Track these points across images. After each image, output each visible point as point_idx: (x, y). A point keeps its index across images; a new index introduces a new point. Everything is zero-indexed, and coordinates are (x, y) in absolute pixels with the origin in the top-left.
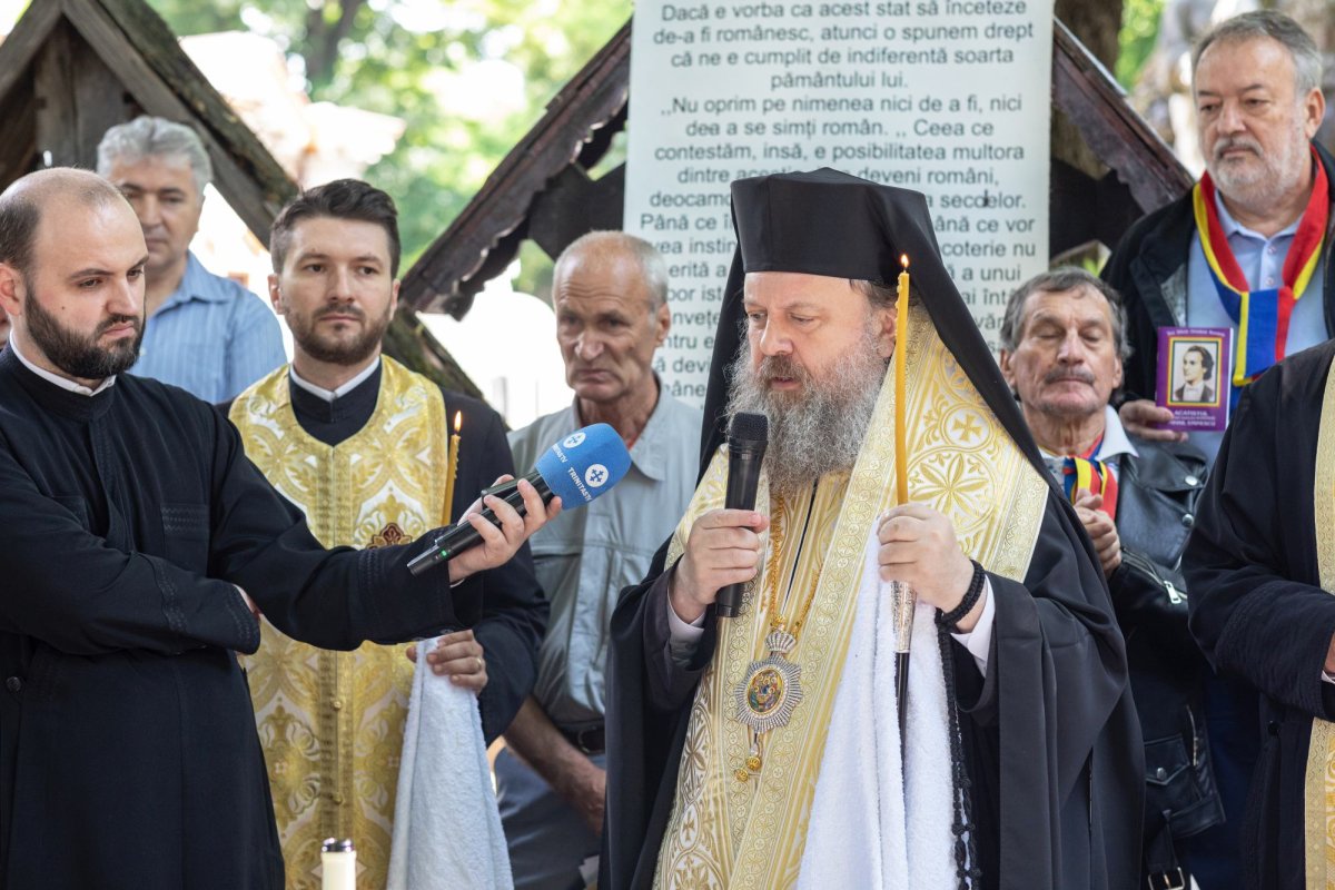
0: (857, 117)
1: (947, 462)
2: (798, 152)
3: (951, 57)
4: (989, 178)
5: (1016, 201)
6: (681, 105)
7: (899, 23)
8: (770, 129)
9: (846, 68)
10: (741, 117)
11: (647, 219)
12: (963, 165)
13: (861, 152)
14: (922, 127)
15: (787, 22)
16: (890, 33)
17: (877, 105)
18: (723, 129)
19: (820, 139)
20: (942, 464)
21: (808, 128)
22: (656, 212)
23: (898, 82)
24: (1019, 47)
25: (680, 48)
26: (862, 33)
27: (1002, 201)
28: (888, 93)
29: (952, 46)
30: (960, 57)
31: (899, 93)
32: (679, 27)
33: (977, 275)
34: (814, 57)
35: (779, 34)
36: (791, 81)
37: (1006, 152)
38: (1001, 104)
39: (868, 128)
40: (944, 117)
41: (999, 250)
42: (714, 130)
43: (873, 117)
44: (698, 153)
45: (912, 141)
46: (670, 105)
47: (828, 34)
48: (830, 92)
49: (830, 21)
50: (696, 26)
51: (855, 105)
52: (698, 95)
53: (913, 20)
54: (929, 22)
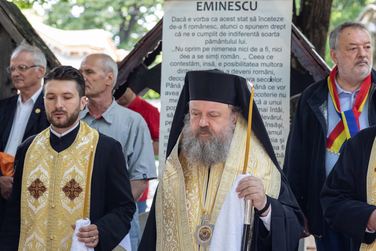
0: (231, 53)
1: (253, 162)
2: (213, 64)
3: (260, 35)
4: (272, 73)
5: (280, 80)
6: (178, 49)
7: (244, 23)
8: (205, 57)
9: (228, 38)
10: (196, 53)
11: (168, 84)
12: (264, 68)
13: (232, 65)
14: (251, 57)
15: (210, 23)
16: (241, 27)
17: (237, 49)
18: (191, 57)
19: (220, 60)
20: (252, 163)
21: (216, 56)
22: (170, 82)
23: (244, 42)
25: (177, 30)
26: (233, 27)
27: (276, 80)
28: (241, 46)
29: (261, 31)
30: (263, 35)
31: (244, 46)
32: (177, 24)
33: (268, 103)
34: (218, 34)
35: (208, 27)
36: (211, 42)
37: (277, 65)
38: (276, 50)
39: (234, 57)
40: (258, 53)
41: (275, 95)
42: (188, 57)
43: (236, 53)
44: (183, 64)
45: (248, 61)
46: (174, 49)
47: (222, 27)
48: (223, 45)
49: (223, 23)
50: (182, 24)
51: (230, 49)
52: (183, 46)
53: (248, 23)
54: (253, 23)
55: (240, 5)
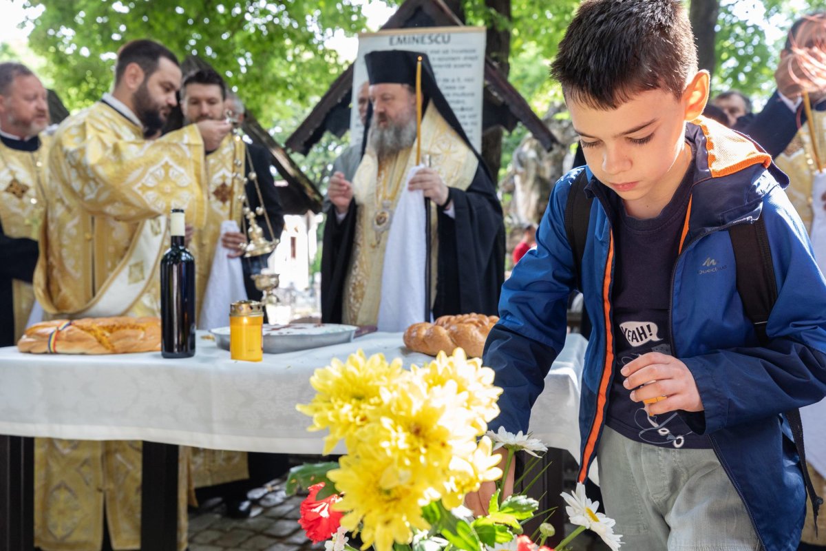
3: (453, 66)
4: (463, 102)
5: (471, 109)
7: (437, 56)
12: (455, 98)
24: (474, 63)
27: (467, 109)
29: (453, 63)
30: (455, 66)
38: (468, 80)
53: (441, 55)
54: (446, 56)
55: (433, 37)
